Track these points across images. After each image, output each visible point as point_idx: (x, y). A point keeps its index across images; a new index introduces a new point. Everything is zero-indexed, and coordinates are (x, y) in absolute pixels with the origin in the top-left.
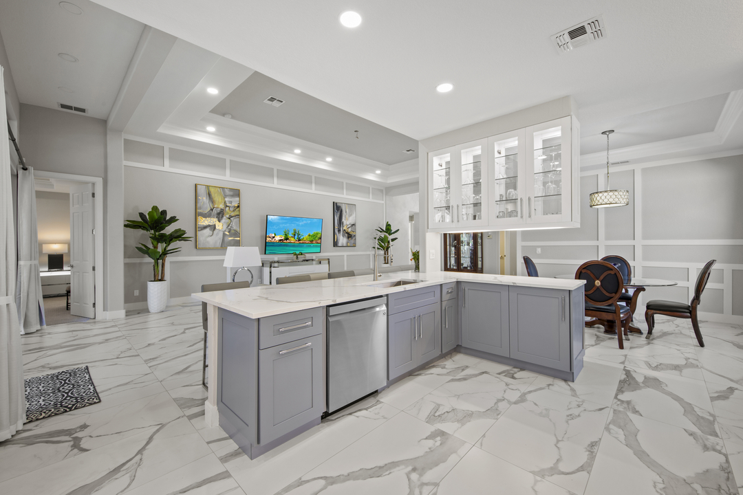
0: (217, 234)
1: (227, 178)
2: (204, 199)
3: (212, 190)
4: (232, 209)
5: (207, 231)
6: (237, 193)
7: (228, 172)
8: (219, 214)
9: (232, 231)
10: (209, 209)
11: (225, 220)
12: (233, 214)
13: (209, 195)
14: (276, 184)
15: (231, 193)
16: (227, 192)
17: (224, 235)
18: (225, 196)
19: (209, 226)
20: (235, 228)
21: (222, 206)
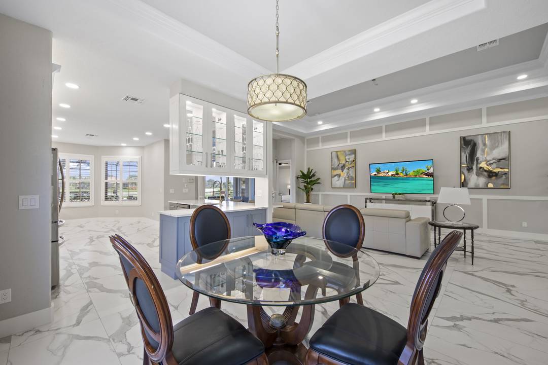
0: (341, 179)
1: (347, 144)
2: (335, 160)
3: (339, 153)
4: (350, 163)
5: (336, 178)
6: (354, 152)
7: (349, 140)
8: (342, 167)
9: (350, 177)
10: (337, 165)
11: (345, 171)
12: (350, 166)
13: (337, 156)
14: (384, 137)
15: (349, 153)
16: (347, 153)
17: (345, 179)
18: (346, 155)
19: (337, 175)
20: (351, 175)
21: (344, 162)
